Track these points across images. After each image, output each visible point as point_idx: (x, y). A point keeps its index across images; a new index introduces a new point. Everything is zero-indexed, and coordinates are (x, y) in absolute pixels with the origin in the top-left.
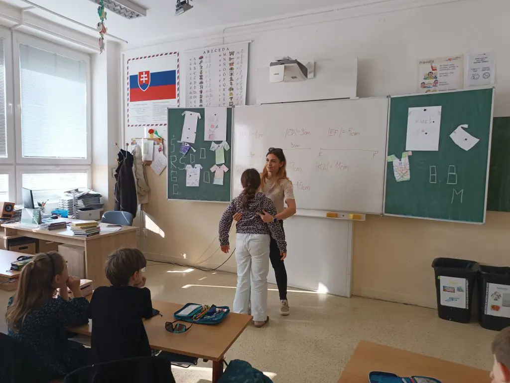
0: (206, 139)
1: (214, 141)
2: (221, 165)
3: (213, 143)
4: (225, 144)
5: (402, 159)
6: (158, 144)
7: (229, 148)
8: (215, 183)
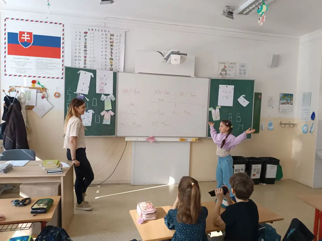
0: (98, 92)
1: (103, 94)
2: (109, 110)
3: (103, 96)
4: (112, 95)
5: (216, 110)
6: (41, 92)
7: (115, 99)
8: (104, 123)
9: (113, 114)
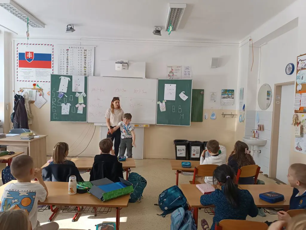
0: (73, 91)
2: (82, 104)
3: (77, 93)
4: (84, 93)
5: (163, 103)
6: (39, 92)
7: (86, 96)
8: (78, 112)
9: (84, 106)
